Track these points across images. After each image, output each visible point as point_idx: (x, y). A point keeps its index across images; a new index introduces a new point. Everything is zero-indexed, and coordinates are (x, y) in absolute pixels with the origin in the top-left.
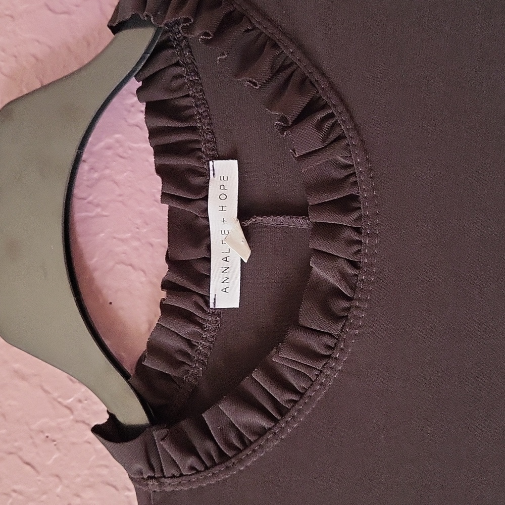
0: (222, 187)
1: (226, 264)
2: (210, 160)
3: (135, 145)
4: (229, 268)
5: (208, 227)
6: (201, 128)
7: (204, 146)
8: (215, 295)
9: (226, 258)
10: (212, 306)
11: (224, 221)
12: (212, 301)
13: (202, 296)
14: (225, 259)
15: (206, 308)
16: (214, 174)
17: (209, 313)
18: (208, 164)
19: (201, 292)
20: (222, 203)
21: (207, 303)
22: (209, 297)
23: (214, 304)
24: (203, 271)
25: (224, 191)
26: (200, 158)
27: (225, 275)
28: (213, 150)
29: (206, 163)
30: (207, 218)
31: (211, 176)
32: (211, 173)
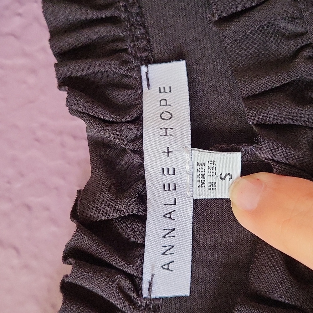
0: (163, 103)
1: (170, 224)
2: (142, 65)
3: (9, 62)
4: (174, 229)
5: (142, 166)
6: (126, 19)
7: (132, 44)
8: (153, 275)
9: (170, 213)
10: (145, 294)
11: (168, 152)
12: (145, 286)
13: (131, 278)
14: (168, 216)
15: (135, 298)
16: (148, 85)
17: (141, 306)
18: (139, 71)
19: (128, 271)
20: (167, 124)
21: (138, 289)
22: (141, 279)
23: (150, 290)
24: (132, 237)
25: (167, 108)
26: (125, 62)
27: (168, 242)
28: (145, 50)
29: (136, 69)
30: (140, 153)
31: (144, 89)
32: (145, 83)
